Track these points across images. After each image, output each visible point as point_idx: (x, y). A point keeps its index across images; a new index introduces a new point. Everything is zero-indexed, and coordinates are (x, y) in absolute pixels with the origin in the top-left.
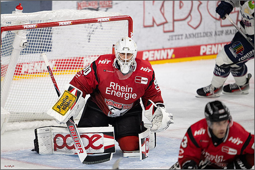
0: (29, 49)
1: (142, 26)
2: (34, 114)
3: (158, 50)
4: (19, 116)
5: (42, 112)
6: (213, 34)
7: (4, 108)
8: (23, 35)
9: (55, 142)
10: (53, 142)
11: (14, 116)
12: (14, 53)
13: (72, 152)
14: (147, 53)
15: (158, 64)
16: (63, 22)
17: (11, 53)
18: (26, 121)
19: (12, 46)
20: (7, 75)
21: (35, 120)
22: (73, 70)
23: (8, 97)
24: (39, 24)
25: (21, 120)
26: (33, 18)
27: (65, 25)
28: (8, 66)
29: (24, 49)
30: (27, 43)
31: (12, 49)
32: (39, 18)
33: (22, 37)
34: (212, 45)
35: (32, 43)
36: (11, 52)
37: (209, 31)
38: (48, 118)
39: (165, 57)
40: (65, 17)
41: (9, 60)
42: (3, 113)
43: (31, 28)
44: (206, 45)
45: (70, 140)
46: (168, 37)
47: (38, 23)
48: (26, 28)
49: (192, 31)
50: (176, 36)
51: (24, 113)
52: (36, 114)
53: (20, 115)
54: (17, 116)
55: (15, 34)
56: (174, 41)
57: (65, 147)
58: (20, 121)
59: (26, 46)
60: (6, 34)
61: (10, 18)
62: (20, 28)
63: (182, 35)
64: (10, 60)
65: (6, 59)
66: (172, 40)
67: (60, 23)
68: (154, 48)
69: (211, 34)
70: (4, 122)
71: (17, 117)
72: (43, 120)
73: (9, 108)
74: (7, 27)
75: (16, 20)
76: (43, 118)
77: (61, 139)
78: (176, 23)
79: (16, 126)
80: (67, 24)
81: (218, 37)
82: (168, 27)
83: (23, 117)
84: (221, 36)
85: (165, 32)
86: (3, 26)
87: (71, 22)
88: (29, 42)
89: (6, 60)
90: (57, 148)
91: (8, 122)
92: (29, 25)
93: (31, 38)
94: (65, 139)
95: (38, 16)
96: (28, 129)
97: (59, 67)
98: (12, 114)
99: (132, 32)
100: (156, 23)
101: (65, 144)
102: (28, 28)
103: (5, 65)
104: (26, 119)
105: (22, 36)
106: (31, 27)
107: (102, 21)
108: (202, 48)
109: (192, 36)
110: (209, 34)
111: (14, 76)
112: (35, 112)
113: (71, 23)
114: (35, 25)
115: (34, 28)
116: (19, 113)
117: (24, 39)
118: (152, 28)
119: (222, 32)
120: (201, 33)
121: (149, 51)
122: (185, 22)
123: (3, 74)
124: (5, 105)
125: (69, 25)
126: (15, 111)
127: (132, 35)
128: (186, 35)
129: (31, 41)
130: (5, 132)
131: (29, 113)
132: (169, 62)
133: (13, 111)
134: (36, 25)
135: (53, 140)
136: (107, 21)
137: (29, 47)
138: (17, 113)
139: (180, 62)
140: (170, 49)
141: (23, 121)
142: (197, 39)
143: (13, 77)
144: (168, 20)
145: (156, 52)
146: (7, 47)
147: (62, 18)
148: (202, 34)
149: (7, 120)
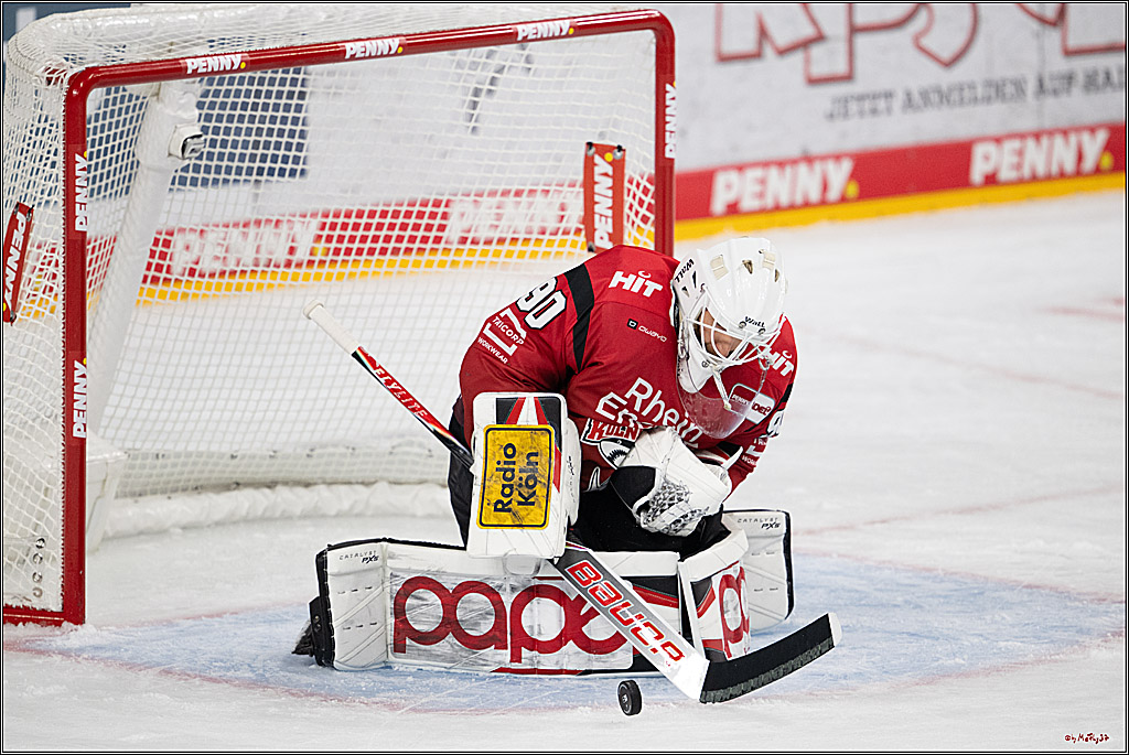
0: (208, 169)
1: (710, 58)
2: (233, 457)
3: (781, 164)
4: (165, 466)
5: (268, 450)
6: (1031, 87)
7: (96, 433)
8: (182, 101)
9: (399, 611)
10: (389, 611)
11: (143, 467)
12: (143, 183)
13: (482, 662)
14: (733, 176)
15: (784, 225)
16: (362, 43)
17: (128, 187)
18: (196, 488)
19: (134, 156)
20: (110, 284)
21: (238, 484)
22: (393, 258)
23: (115, 383)
24: (256, 51)
25: (176, 485)
26: (228, 25)
27: (370, 57)
28: (116, 244)
29: (185, 169)
30: (203, 138)
31: (132, 168)
32: (255, 23)
33: (179, 112)
34: (1022, 136)
35: (223, 140)
36: (129, 181)
37: (1010, 73)
38: (295, 476)
39: (815, 196)
40: (369, 19)
41: (121, 217)
42: (93, 457)
43: (218, 72)
44: (998, 140)
45: (477, 607)
46: (827, 106)
47: (252, 49)
48: (199, 71)
49: (933, 75)
50: (861, 98)
51: (189, 455)
52: (243, 457)
53: (169, 462)
54: (155, 467)
55: (145, 101)
56: (852, 124)
57: (450, 638)
58: (171, 490)
59: (197, 155)
60: (97, 102)
61: (125, 27)
62: (173, 70)
63: (889, 95)
64: (125, 216)
65: (107, 212)
66: (846, 115)
67: (348, 46)
68: (761, 155)
69: (1019, 86)
70: (99, 497)
71: (155, 472)
72: (271, 485)
73: (121, 433)
74: (114, 66)
75: (150, 34)
76: (271, 476)
77: (432, 598)
78: (862, 41)
79: (152, 512)
80: (379, 53)
81: (1050, 101)
82: (827, 59)
83: (182, 473)
84: (1064, 98)
85: (813, 81)
86: (95, 65)
87: (397, 41)
88: (210, 136)
89: (108, 217)
90: (408, 641)
91: (117, 497)
92: (208, 56)
93: (220, 118)
94: (450, 599)
95: (252, 17)
96: (209, 526)
97: (345, 245)
98: (135, 458)
99: (672, 85)
100: (772, 43)
101: (450, 624)
102: (207, 73)
103: (103, 242)
104: (195, 480)
105: (180, 109)
106: (222, 69)
107: (539, 36)
108: (979, 151)
109: (934, 97)
110: (1009, 89)
111: (142, 288)
112: (236, 447)
113: (400, 46)
114: (237, 59)
115: (231, 71)
116: (167, 453)
117: (189, 122)
118: (755, 65)
119: (1069, 78)
120: (972, 86)
121: (740, 168)
122: (903, 37)
123: (94, 278)
124: (104, 419)
125: (388, 55)
126: (148, 445)
127: (673, 99)
128: (909, 95)
129: (216, 130)
130: (103, 540)
131: (210, 455)
132: (832, 219)
133: (138, 445)
134: (240, 55)
135: (390, 604)
136: (560, 37)
137: (210, 156)
138: (157, 456)
139: (881, 214)
140: (838, 157)
141: (184, 490)
142: (958, 111)
143: (141, 294)
144: (827, 29)
145: (773, 172)
146: (111, 159)
147: (356, 22)
148: (980, 92)
149: (113, 487)
